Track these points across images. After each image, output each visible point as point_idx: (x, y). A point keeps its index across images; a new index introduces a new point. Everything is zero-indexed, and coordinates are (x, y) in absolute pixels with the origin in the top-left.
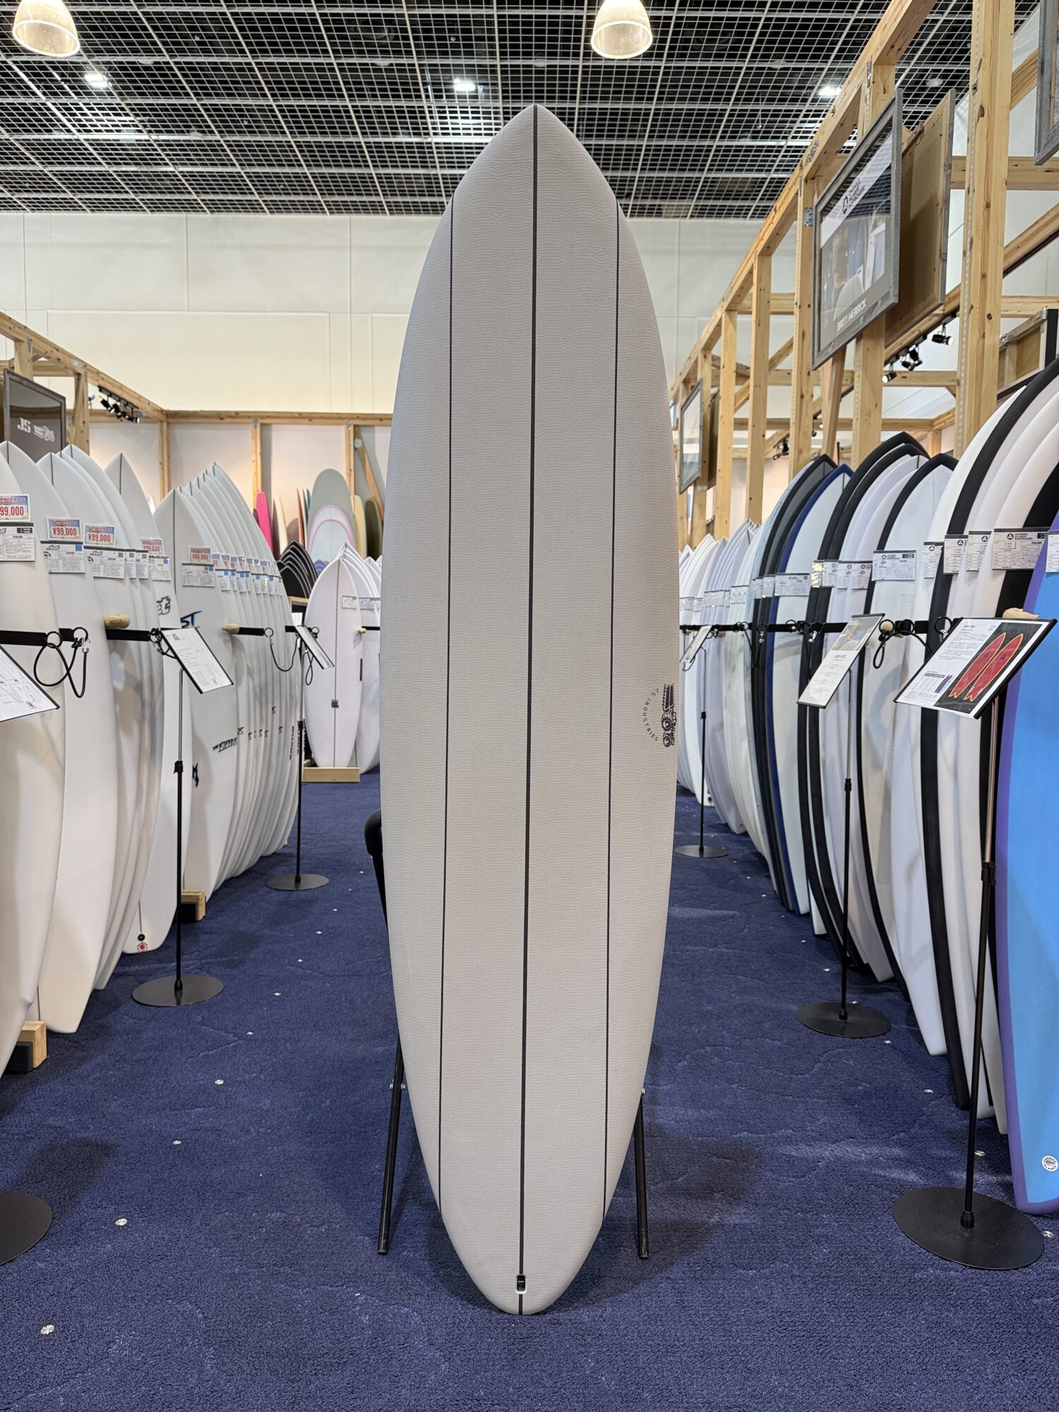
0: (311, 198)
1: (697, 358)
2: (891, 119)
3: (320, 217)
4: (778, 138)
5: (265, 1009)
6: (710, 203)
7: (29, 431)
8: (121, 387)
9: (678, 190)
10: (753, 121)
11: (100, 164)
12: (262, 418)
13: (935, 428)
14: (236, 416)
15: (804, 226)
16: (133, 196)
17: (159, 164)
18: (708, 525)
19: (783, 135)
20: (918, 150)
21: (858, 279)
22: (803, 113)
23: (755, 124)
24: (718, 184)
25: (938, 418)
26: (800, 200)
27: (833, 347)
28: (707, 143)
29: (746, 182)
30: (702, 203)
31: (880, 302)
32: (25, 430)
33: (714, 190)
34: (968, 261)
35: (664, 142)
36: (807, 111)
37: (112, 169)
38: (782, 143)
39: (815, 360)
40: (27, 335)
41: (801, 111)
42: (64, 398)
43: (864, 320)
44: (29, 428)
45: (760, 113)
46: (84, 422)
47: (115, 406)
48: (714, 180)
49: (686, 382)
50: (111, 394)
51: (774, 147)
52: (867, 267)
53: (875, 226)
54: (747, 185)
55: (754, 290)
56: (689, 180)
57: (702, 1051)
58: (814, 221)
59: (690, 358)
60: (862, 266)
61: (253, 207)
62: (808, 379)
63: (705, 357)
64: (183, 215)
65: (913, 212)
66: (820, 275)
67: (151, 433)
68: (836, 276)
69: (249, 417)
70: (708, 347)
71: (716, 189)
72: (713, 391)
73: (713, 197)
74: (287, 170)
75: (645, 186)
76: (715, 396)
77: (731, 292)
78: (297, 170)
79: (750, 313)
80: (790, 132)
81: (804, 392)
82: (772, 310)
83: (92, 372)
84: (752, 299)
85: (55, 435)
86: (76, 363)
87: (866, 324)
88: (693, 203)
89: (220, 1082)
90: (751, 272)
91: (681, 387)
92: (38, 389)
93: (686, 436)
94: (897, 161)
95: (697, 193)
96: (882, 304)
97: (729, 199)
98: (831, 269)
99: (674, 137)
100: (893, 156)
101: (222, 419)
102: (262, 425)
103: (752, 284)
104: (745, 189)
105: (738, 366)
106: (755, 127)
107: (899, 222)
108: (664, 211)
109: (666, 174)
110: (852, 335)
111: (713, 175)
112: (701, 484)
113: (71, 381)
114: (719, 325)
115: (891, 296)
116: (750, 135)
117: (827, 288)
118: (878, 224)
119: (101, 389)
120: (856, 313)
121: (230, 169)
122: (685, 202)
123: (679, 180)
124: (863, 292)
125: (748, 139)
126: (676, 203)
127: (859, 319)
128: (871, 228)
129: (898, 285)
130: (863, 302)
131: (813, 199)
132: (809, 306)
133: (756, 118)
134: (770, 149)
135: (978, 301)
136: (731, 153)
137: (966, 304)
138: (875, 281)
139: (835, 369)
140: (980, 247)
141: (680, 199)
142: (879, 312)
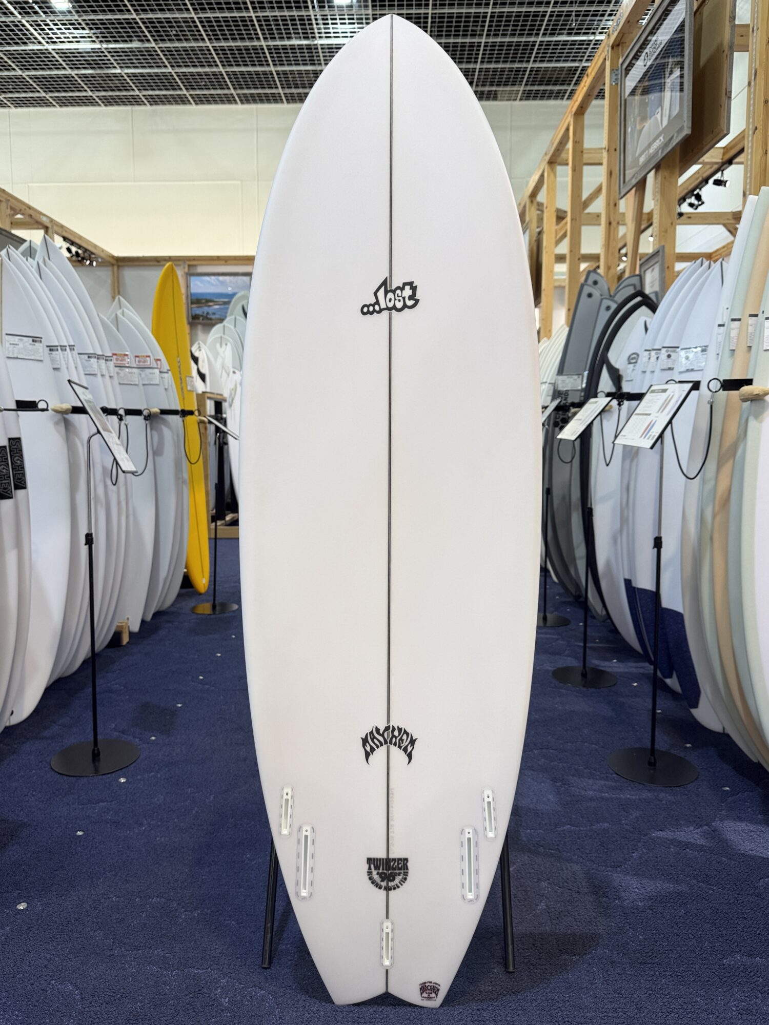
0: (226, 92)
1: (526, 204)
3: (234, 106)
4: (588, 33)
5: (168, 717)
6: (535, 88)
8: (81, 237)
9: (510, 78)
10: (568, 21)
11: (64, 68)
12: (189, 260)
13: (713, 259)
15: (611, 85)
16: (90, 94)
17: (110, 68)
19: (592, 31)
20: (707, 8)
21: (656, 119)
22: (608, 12)
23: (569, 23)
24: (541, 73)
25: (716, 251)
26: (608, 63)
27: (636, 178)
28: (532, 39)
29: (563, 70)
30: (528, 88)
31: (675, 135)
34: (752, 90)
35: (499, 40)
37: (74, 73)
38: (592, 38)
39: (621, 191)
41: (606, 11)
43: (662, 152)
45: (574, 13)
48: (538, 69)
51: (585, 41)
52: (665, 108)
53: (671, 73)
54: (564, 72)
55: (570, 145)
56: (518, 70)
58: (619, 80)
60: (660, 109)
61: (183, 100)
62: (614, 210)
63: (532, 202)
64: (129, 107)
65: (703, 60)
66: (625, 120)
67: (105, 274)
68: (638, 119)
69: (179, 260)
70: (533, 195)
71: (540, 76)
72: (538, 230)
73: (537, 83)
74: (207, 69)
75: (485, 75)
76: (540, 233)
77: (552, 147)
78: (215, 69)
79: (567, 164)
80: (597, 28)
81: (612, 220)
82: (585, 161)
84: (568, 153)
86: (46, 220)
87: (664, 155)
88: (522, 88)
90: (567, 129)
94: (690, 15)
95: (525, 80)
96: (677, 137)
97: (549, 84)
98: (634, 114)
99: (506, 35)
100: (686, 12)
101: (159, 262)
102: (189, 265)
103: (568, 138)
104: (563, 76)
105: (558, 210)
106: (570, 26)
107: (692, 66)
108: (499, 96)
109: (500, 66)
110: (652, 166)
111: (537, 65)
114: (542, 176)
115: (685, 128)
116: (566, 32)
117: (631, 131)
119: (64, 239)
120: (655, 147)
121: (163, 70)
122: (515, 88)
123: (511, 70)
124: (661, 129)
125: (565, 35)
126: (508, 88)
127: (658, 151)
128: (667, 75)
129: (691, 118)
130: (661, 138)
131: (618, 61)
132: (615, 150)
133: (571, 18)
134: (582, 43)
135: (761, 123)
136: (552, 47)
137: (751, 126)
138: (671, 118)
139: (637, 198)
140: (763, 77)
141: (512, 85)
142: (674, 144)
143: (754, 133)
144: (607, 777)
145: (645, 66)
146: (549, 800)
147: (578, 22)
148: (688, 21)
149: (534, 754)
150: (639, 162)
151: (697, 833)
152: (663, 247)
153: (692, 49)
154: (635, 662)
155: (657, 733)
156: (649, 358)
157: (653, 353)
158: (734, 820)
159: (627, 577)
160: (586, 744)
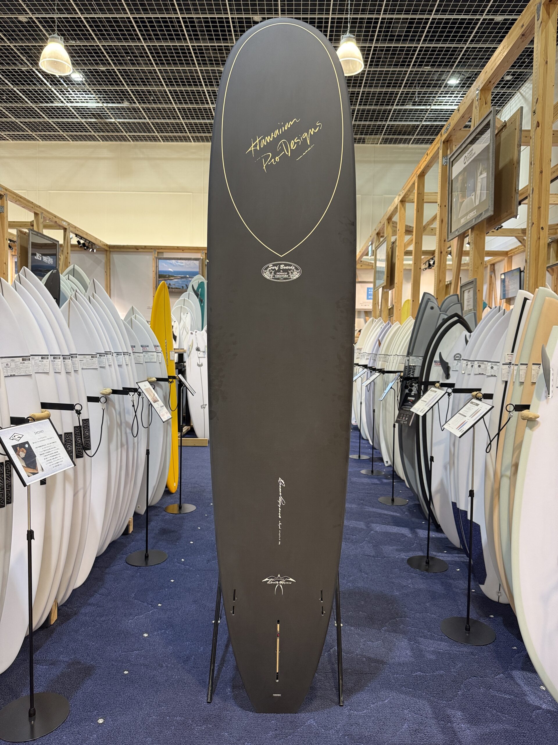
0: (184, 134)
1: (384, 223)
2: (490, 121)
3: (189, 143)
4: (426, 105)
5: (167, 590)
6: (391, 137)
7: (40, 259)
8: (87, 234)
9: (374, 130)
10: (413, 97)
11: (77, 118)
12: (158, 249)
13: (509, 256)
14: (145, 247)
15: (443, 165)
16: (94, 133)
17: (108, 118)
18: (390, 309)
19: (429, 103)
20: (504, 134)
21: (472, 199)
22: (440, 92)
23: (414, 98)
24: (395, 128)
25: (511, 250)
26: (441, 151)
27: (459, 232)
28: (389, 107)
30: (386, 136)
31: (483, 213)
32: (39, 259)
33: (392, 130)
35: (367, 107)
36: (442, 92)
37: (83, 120)
38: (428, 107)
39: (449, 237)
40: (41, 210)
41: (438, 92)
42: (58, 242)
43: (475, 221)
44: (41, 258)
45: (417, 93)
46: (68, 253)
47: (84, 244)
48: (393, 126)
49: (378, 234)
50: (81, 238)
51: (424, 109)
52: (477, 194)
53: (481, 174)
54: (410, 128)
55: (415, 192)
56: (379, 126)
57: (394, 620)
59: (380, 222)
60: (474, 193)
61: (155, 139)
62: (444, 244)
63: (389, 223)
64: (119, 143)
65: (501, 166)
66: (452, 194)
67: (102, 257)
68: (460, 195)
69: (151, 249)
70: (390, 218)
71: (394, 130)
72: (393, 239)
73: (392, 134)
74: (173, 121)
76: (393, 243)
78: (178, 121)
79: (414, 202)
80: (432, 102)
81: (442, 250)
82: (425, 201)
83: (72, 227)
84: (414, 195)
85: (53, 260)
86: (64, 223)
87: (476, 223)
88: (382, 136)
89: (146, 635)
90: (414, 184)
91: (376, 236)
92: (46, 238)
93: (378, 257)
94: (493, 143)
95: (384, 132)
96: (484, 214)
97: (400, 135)
98: (457, 192)
99: (372, 105)
100: (491, 140)
101: (137, 249)
102: (158, 252)
103: (414, 189)
104: (409, 130)
105: (407, 226)
106: (414, 100)
107: (494, 174)
108: (366, 141)
109: (367, 123)
110: (470, 227)
111: (392, 123)
112: (386, 288)
113: (62, 231)
114: (396, 208)
115: (490, 210)
116: (411, 103)
117: (455, 201)
118: (483, 173)
119: (77, 235)
120: (471, 216)
121: (143, 121)
122: (377, 136)
123: (374, 125)
124: (475, 206)
125: (411, 105)
126: (373, 137)
127: (473, 219)
128: (479, 174)
129: (493, 206)
130: (475, 211)
131: (447, 155)
132: (445, 206)
133: (415, 96)
134: (422, 110)
135: (536, 220)
136: (402, 112)
137: (530, 221)
138: (481, 201)
139: (459, 243)
140: (537, 192)
141: (375, 134)
142: (483, 218)
143: (532, 226)
144: (442, 638)
145: (465, 163)
146: (407, 654)
147: (420, 98)
148: (492, 147)
149: (397, 621)
150: (461, 222)
151: (497, 679)
152: (476, 279)
153: (494, 163)
154: (458, 554)
155: (471, 607)
156: (467, 365)
157: (469, 363)
158: (519, 670)
159: (453, 501)
160: (428, 614)
